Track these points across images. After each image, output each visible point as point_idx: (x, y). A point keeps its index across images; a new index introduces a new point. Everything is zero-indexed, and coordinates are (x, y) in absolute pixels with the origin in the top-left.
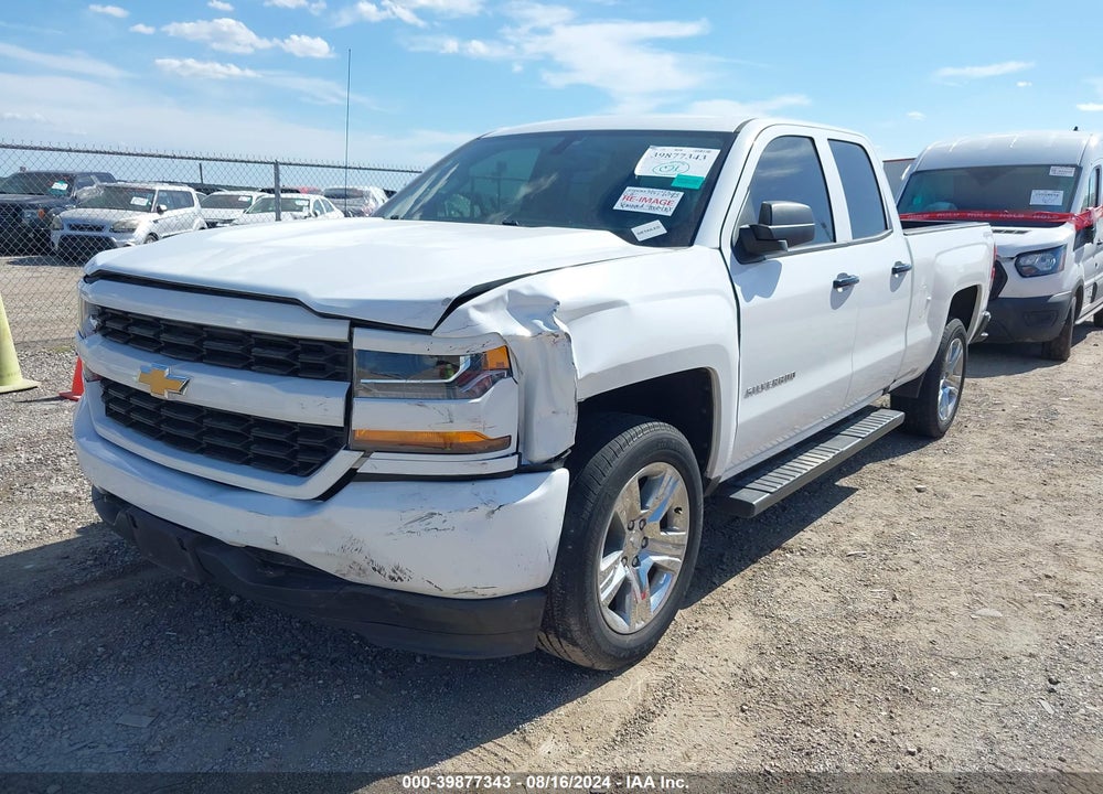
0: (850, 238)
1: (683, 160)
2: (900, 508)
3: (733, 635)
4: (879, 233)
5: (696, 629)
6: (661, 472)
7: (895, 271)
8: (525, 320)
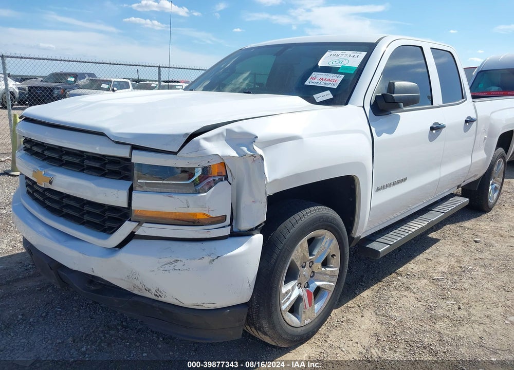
0: (441, 103)
1: (346, 58)
2: (465, 251)
3: (362, 327)
4: (459, 100)
5: (342, 322)
6: (322, 235)
7: (466, 121)
8: (235, 147)
